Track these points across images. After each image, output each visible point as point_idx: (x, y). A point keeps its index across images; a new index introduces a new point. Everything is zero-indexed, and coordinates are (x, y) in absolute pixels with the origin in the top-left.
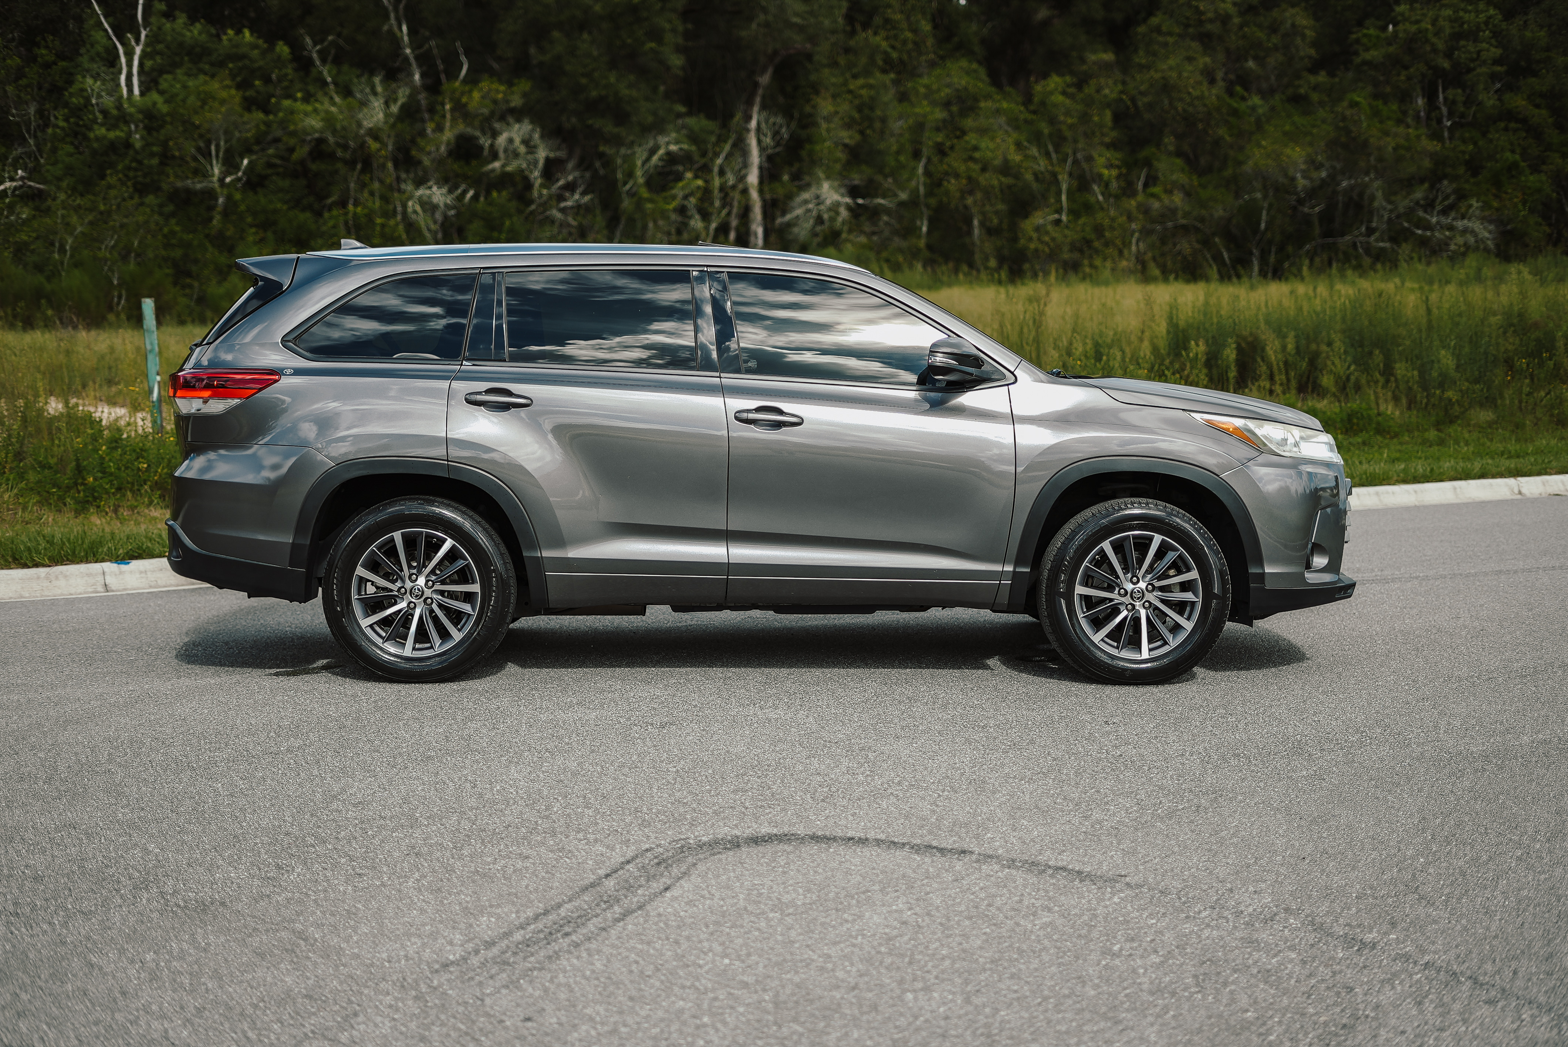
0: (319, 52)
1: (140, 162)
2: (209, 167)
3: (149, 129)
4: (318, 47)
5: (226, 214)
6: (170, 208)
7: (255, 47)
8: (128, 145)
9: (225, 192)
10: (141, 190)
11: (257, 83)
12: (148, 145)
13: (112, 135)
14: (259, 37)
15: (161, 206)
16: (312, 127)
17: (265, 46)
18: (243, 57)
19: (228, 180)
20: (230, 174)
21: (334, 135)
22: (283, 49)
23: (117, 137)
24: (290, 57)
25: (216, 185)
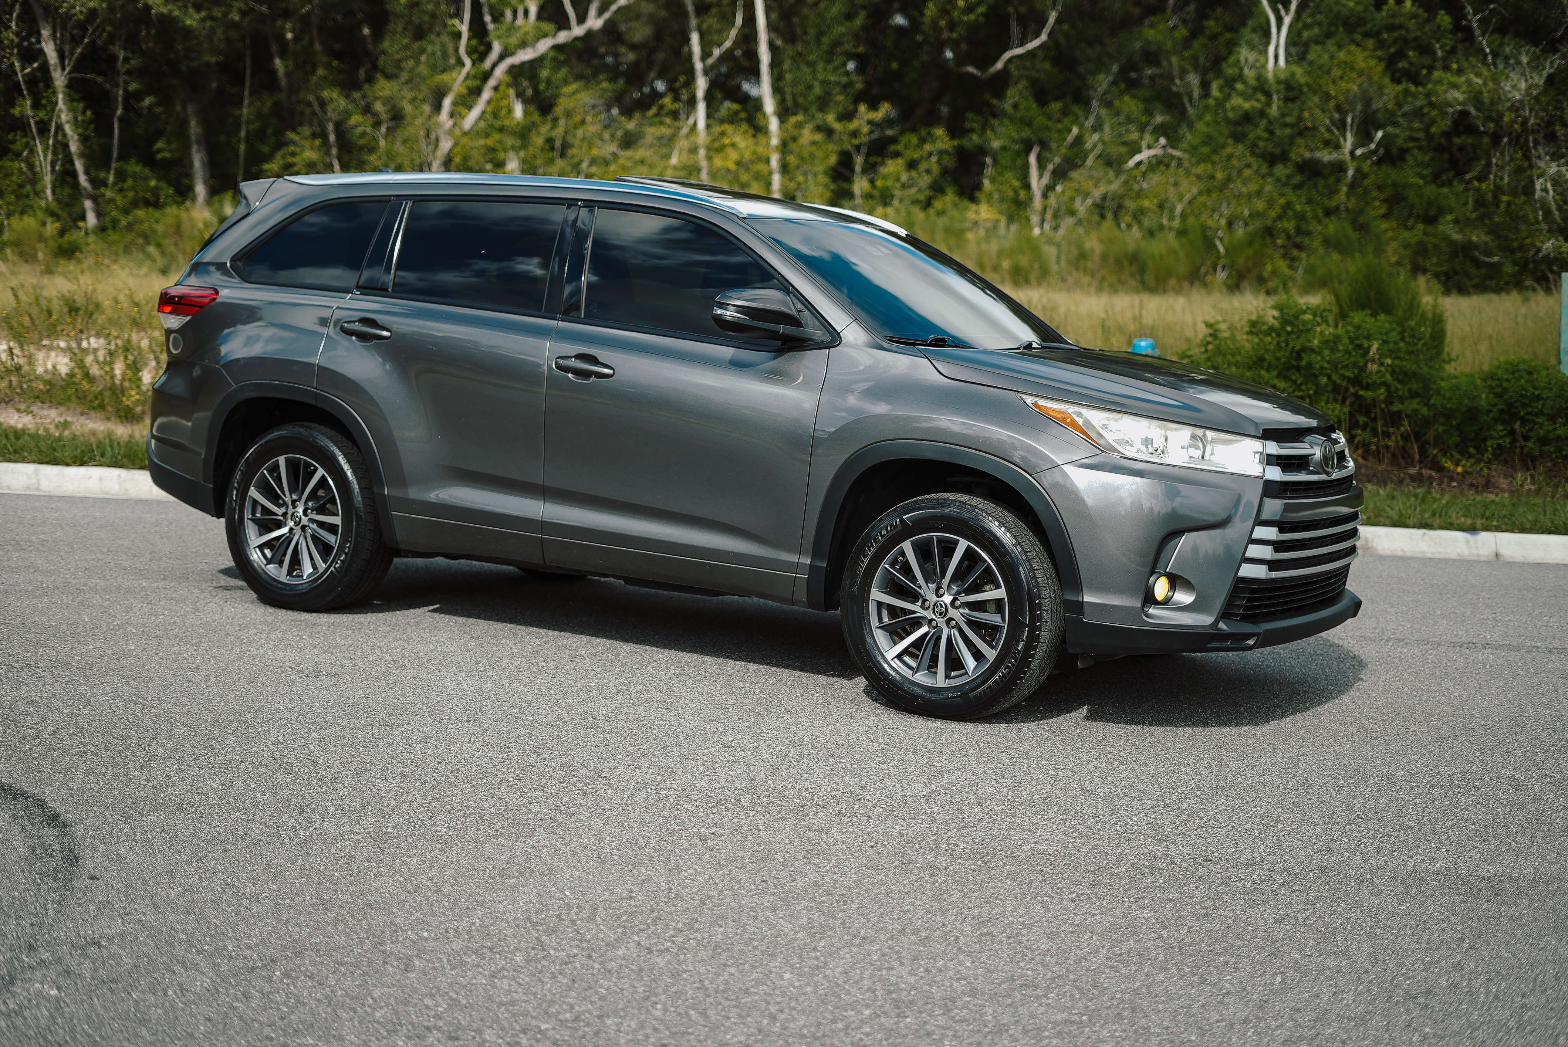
0: (1479, 21)
1: (1271, 133)
2: (1342, 140)
3: (1287, 100)
4: (1478, 16)
5: (1353, 186)
6: (1297, 179)
7: (1415, 16)
8: (1262, 114)
9: (1355, 164)
10: (1272, 160)
11: (1411, 53)
12: (1283, 115)
13: (1247, 105)
14: (1419, 7)
15: (1289, 177)
16: (1456, 99)
17: (1426, 15)
18: (1401, 27)
19: (1359, 152)
20: (1363, 146)
21: (1478, 109)
22: (1444, 19)
23: (1253, 108)
24: (1450, 27)
25: (1348, 157)
